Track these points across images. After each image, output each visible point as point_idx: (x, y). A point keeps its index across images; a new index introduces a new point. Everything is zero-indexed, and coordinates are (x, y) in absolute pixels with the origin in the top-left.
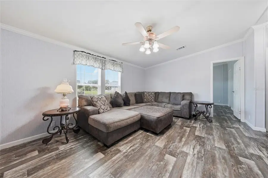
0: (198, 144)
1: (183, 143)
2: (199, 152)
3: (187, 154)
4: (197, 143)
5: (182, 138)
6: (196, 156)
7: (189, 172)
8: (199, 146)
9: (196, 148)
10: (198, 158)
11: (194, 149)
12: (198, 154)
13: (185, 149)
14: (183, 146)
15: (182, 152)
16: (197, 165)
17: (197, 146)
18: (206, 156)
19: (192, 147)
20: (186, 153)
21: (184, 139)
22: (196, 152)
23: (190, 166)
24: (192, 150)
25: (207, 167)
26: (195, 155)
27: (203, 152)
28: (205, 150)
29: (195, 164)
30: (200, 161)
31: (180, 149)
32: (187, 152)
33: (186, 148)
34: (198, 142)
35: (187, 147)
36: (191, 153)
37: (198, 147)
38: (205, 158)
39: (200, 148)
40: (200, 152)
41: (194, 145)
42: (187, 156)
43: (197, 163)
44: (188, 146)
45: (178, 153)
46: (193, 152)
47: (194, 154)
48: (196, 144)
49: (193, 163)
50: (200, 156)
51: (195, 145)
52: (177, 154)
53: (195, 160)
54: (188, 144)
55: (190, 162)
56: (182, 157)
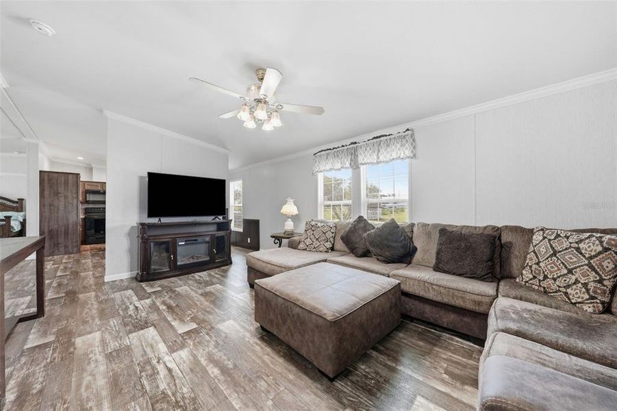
0: (170, 393)
1: (203, 361)
2: (154, 374)
3: (172, 350)
4: (174, 395)
5: (224, 371)
6: (154, 362)
7: (150, 336)
8: (163, 393)
9: (165, 378)
10: (148, 362)
11: (170, 370)
12: (153, 368)
13: (184, 354)
14: (195, 357)
15: (182, 346)
16: (144, 351)
17: (168, 384)
18: (135, 379)
19: (176, 371)
20: (174, 351)
21: (214, 371)
22: (160, 368)
23: (153, 342)
24: (169, 365)
25: (126, 362)
26: (158, 362)
27: (145, 382)
28: (144, 393)
29: (148, 350)
30: (142, 359)
31: (191, 347)
32: (174, 355)
33: (185, 359)
34: (177, 402)
35: (184, 362)
36: (167, 358)
37: (163, 386)
38: (136, 373)
39: (158, 387)
40: (151, 376)
41: (177, 381)
42: (169, 347)
43: (145, 353)
44: (186, 367)
45: (187, 340)
46: (165, 363)
47: (161, 361)
48: (174, 388)
49: (152, 348)
50: (148, 367)
51: (175, 385)
52: (185, 337)
53: (151, 355)
54: (192, 371)
55: (157, 345)
56: (175, 341)
